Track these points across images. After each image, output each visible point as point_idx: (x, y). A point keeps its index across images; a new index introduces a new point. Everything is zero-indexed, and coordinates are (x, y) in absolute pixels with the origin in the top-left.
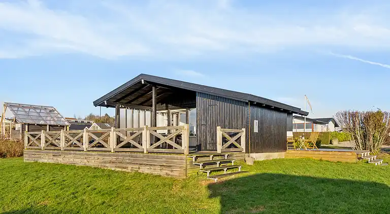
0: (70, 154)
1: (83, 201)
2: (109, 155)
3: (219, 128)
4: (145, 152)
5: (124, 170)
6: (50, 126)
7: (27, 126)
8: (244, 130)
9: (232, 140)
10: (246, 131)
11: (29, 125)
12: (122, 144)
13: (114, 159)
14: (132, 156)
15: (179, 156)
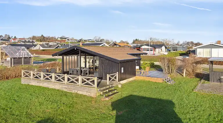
0: (46, 83)
1: (62, 110)
2: (64, 85)
3: (108, 75)
4: (80, 85)
5: (71, 92)
6: (24, 58)
7: (13, 59)
8: (117, 73)
9: (113, 78)
10: (119, 73)
11: (14, 58)
12: (70, 81)
13: (67, 87)
14: (74, 87)
15: (93, 89)
